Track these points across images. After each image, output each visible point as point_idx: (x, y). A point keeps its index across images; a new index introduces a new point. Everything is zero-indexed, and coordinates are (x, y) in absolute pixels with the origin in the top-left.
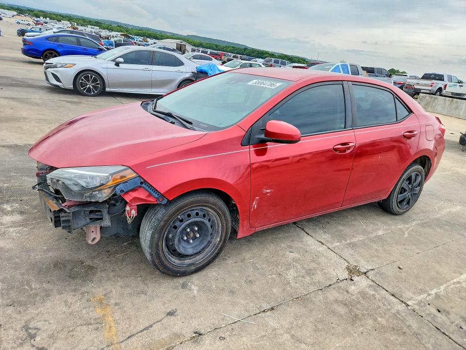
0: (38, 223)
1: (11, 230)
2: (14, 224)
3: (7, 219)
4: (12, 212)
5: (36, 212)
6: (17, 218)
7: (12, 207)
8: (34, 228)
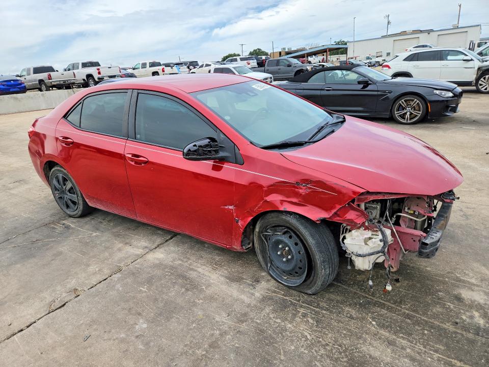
0: (443, 276)
1: (473, 281)
2: (470, 287)
3: (479, 297)
4: (473, 306)
5: (440, 291)
6: (466, 294)
7: (472, 317)
8: (448, 273)
